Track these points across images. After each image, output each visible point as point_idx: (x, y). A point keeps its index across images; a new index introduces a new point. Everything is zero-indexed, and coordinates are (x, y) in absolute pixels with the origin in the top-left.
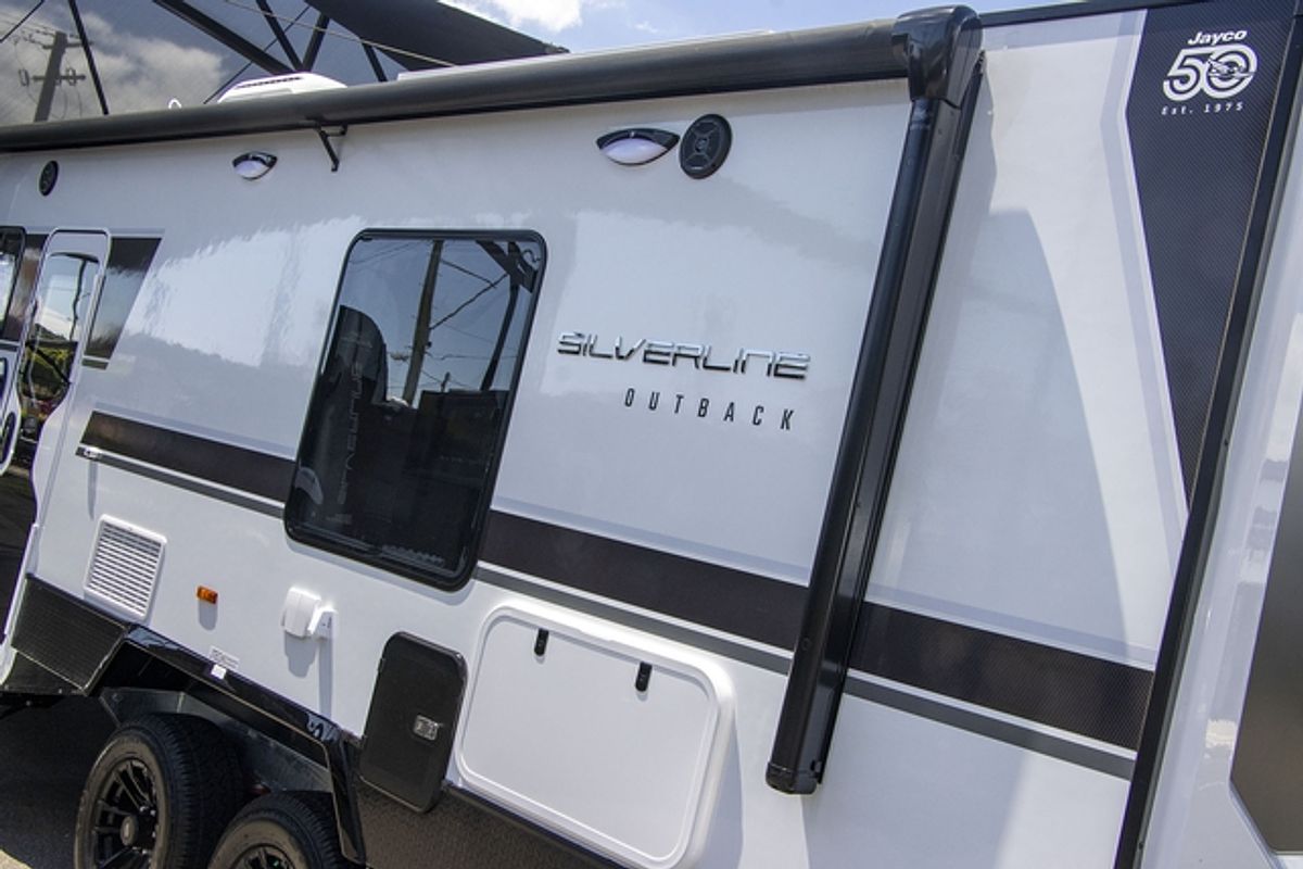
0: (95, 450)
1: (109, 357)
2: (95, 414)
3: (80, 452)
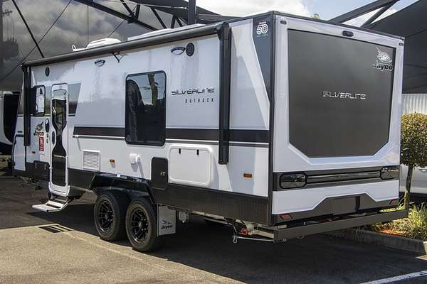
0: (78, 136)
1: (75, 113)
2: (75, 127)
3: (74, 137)
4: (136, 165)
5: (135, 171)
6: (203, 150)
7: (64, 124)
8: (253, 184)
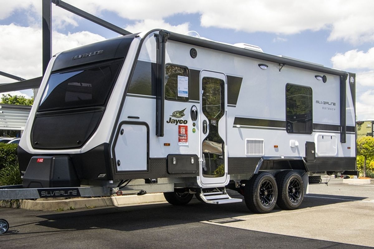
0: (238, 126)
1: (236, 104)
2: (235, 117)
3: (234, 127)
4: (294, 148)
5: (294, 152)
6: (334, 136)
7: (222, 112)
8: (350, 152)
